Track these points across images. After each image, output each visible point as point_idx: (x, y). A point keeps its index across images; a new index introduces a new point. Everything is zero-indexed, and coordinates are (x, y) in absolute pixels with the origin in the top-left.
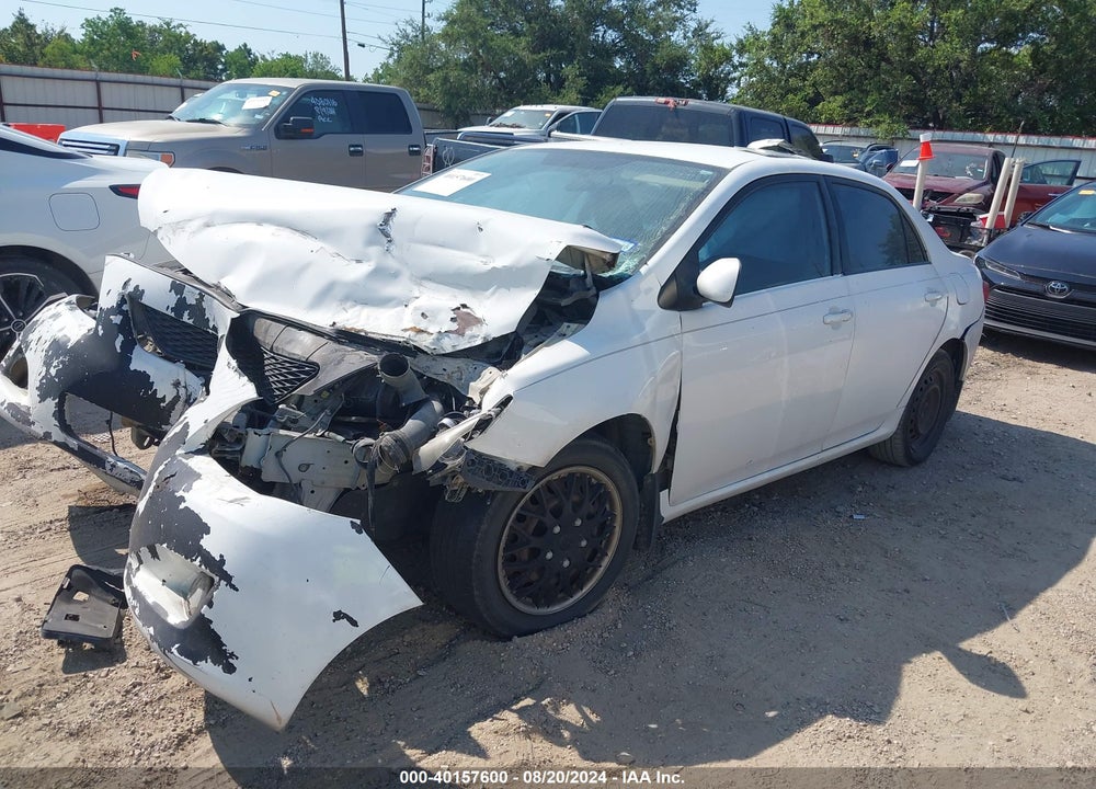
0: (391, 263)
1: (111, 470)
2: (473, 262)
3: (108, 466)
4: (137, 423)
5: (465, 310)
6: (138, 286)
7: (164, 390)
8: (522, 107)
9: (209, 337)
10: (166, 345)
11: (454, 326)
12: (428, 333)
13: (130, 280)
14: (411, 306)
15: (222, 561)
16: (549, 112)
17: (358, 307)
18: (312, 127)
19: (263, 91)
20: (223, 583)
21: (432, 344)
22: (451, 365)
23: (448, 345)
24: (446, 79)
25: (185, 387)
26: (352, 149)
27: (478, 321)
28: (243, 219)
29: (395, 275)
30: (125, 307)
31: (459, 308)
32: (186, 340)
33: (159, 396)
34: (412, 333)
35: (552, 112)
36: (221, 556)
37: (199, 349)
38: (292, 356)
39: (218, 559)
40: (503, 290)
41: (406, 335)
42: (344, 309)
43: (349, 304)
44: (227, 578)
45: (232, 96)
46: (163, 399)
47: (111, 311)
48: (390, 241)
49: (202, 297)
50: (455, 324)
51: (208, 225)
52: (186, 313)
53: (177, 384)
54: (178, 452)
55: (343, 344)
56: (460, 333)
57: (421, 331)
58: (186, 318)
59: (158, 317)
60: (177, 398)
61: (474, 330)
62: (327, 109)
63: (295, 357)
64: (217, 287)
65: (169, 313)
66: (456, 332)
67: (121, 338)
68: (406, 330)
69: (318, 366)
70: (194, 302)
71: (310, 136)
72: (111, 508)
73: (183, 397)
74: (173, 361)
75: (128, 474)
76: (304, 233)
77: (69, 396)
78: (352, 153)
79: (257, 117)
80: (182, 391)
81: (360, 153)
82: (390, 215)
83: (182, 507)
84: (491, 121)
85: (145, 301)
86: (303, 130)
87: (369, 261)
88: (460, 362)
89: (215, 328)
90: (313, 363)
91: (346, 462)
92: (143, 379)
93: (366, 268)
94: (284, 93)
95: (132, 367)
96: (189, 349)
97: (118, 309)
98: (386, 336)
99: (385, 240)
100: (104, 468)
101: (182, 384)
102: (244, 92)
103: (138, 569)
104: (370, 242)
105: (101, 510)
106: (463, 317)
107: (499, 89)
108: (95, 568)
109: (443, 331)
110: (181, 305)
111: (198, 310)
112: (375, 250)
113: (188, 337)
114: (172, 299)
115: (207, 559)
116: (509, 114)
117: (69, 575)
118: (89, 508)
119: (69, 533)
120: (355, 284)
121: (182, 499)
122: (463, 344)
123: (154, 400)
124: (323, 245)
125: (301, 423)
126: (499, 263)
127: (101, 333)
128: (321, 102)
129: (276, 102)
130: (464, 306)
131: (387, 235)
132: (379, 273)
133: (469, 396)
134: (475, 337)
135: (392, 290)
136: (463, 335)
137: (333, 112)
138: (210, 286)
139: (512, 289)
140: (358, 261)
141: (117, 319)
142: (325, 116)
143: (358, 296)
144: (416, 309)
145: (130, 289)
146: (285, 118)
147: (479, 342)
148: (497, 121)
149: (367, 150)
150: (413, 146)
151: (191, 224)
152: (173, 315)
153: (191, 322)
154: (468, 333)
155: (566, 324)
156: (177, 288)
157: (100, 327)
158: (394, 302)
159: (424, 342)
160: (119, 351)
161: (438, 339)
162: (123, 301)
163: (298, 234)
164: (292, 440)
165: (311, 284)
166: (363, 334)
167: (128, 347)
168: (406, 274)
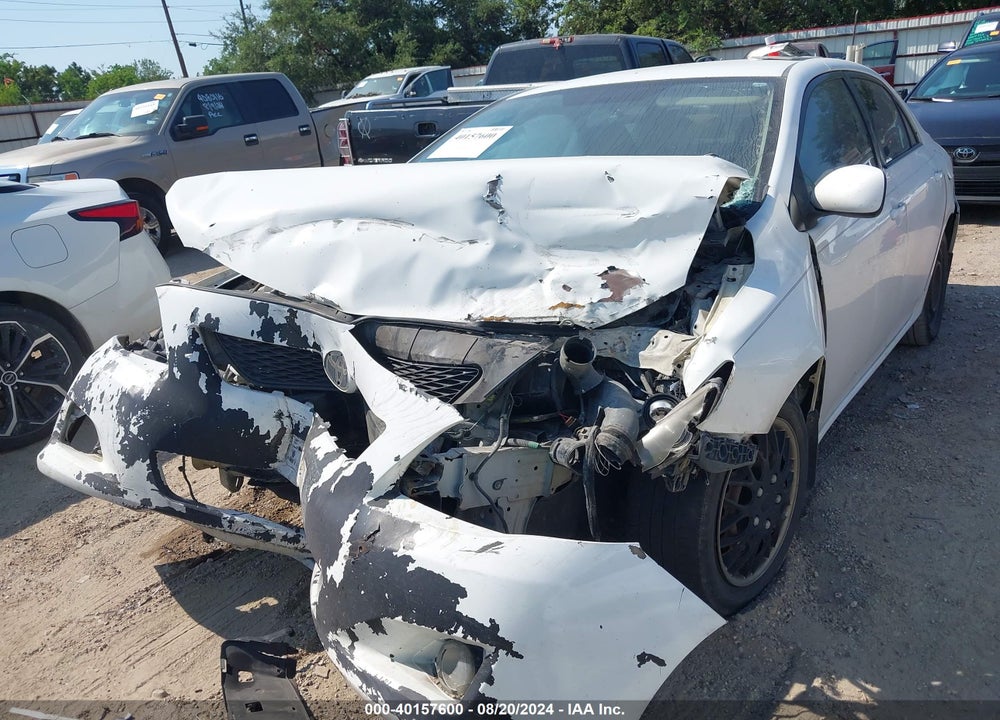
0: (510, 237)
1: (230, 527)
2: (611, 217)
3: (225, 524)
4: (227, 465)
5: (615, 273)
6: (209, 315)
7: (266, 424)
8: (373, 76)
9: (308, 356)
10: (253, 374)
11: (608, 293)
12: (579, 306)
13: (197, 309)
14: (549, 279)
15: (495, 627)
16: (400, 76)
17: (487, 294)
18: (206, 124)
19: (148, 96)
20: (502, 652)
21: (588, 317)
22: (612, 336)
23: (605, 315)
24: (284, 64)
25: (289, 416)
26: (247, 139)
27: (638, 282)
28: (314, 218)
29: (518, 249)
30: (199, 341)
31: (606, 272)
32: (279, 365)
33: (262, 432)
34: (563, 310)
35: (404, 76)
36: (491, 621)
37: (296, 372)
38: (441, 362)
39: (488, 625)
40: (656, 243)
41: (557, 312)
42: (472, 297)
43: (475, 292)
44: (507, 645)
45: (115, 107)
46: (268, 435)
47: (184, 348)
48: (502, 212)
49: (293, 314)
50: (608, 290)
51: (273, 232)
52: (277, 335)
53: (279, 416)
54: (366, 501)
55: (491, 336)
56: (617, 298)
57: (570, 306)
58: (277, 341)
59: (239, 345)
60: (283, 430)
61: (633, 293)
62: (214, 104)
63: (447, 362)
64: (311, 299)
65: (255, 338)
66: (611, 299)
67: (203, 378)
68: (553, 308)
69: (477, 366)
70: (284, 321)
71: (205, 133)
72: (204, 559)
73: (289, 429)
74: (268, 390)
75: (251, 527)
76: (397, 221)
77: (160, 454)
78: (249, 143)
79: (149, 122)
80: (287, 422)
81: (255, 142)
82: (494, 184)
83: (411, 567)
84: (346, 94)
85: (222, 330)
86: (198, 129)
87: (484, 239)
88: (621, 332)
89: (316, 346)
90: (471, 365)
91: (536, 468)
92: (240, 417)
93: (482, 249)
94: (170, 95)
95: (225, 407)
96: (284, 374)
97: (192, 345)
98: (535, 318)
99: (496, 212)
100: (221, 526)
101: (286, 414)
102: (127, 100)
103: (352, 647)
104: (481, 218)
105: (193, 563)
106: (616, 282)
107: (336, 65)
108: (247, 639)
109: (595, 301)
110: (268, 327)
111: (291, 329)
112: (488, 227)
113: (280, 361)
114: (256, 322)
115: (472, 626)
116: (362, 84)
117: (223, 655)
118: (178, 563)
119: (173, 599)
120: (477, 268)
121: (408, 559)
122: (624, 310)
123: (258, 438)
124: (424, 231)
125: (474, 434)
126: (647, 212)
127: (178, 375)
128: (208, 98)
129: (164, 105)
130: (612, 268)
131: (497, 206)
132: (500, 250)
133: (642, 367)
134: (637, 300)
135: (520, 266)
136: (620, 300)
137: (221, 106)
138: (301, 301)
139: (667, 239)
140: (472, 242)
141: (193, 357)
142: (214, 111)
143: (484, 281)
144: (554, 282)
145: (201, 319)
146: (177, 119)
147: (642, 305)
148: (352, 93)
149: (262, 138)
150: (303, 127)
151: (250, 233)
152: (260, 339)
153: (284, 343)
154: (626, 297)
155: (731, 267)
156: (259, 308)
157: (175, 370)
158: (525, 280)
159: (579, 317)
160: (205, 392)
161: (592, 311)
162: (194, 335)
163: (388, 223)
164: (486, 458)
165: (426, 278)
166: (506, 321)
167: (215, 383)
168: (529, 245)
